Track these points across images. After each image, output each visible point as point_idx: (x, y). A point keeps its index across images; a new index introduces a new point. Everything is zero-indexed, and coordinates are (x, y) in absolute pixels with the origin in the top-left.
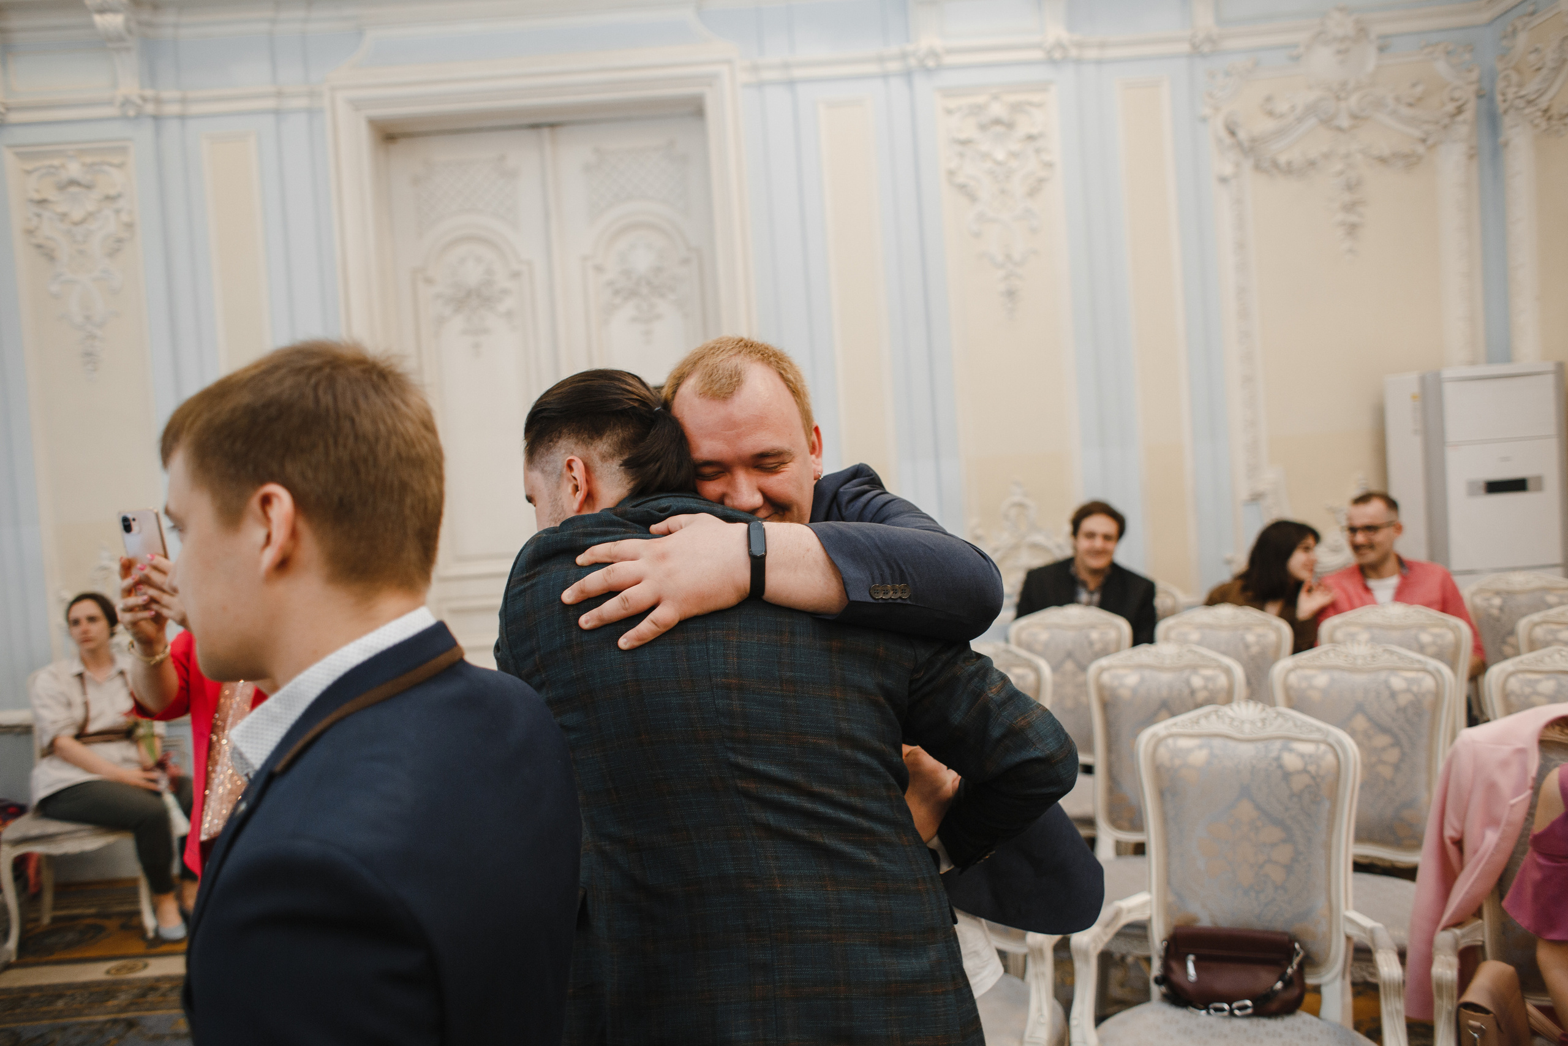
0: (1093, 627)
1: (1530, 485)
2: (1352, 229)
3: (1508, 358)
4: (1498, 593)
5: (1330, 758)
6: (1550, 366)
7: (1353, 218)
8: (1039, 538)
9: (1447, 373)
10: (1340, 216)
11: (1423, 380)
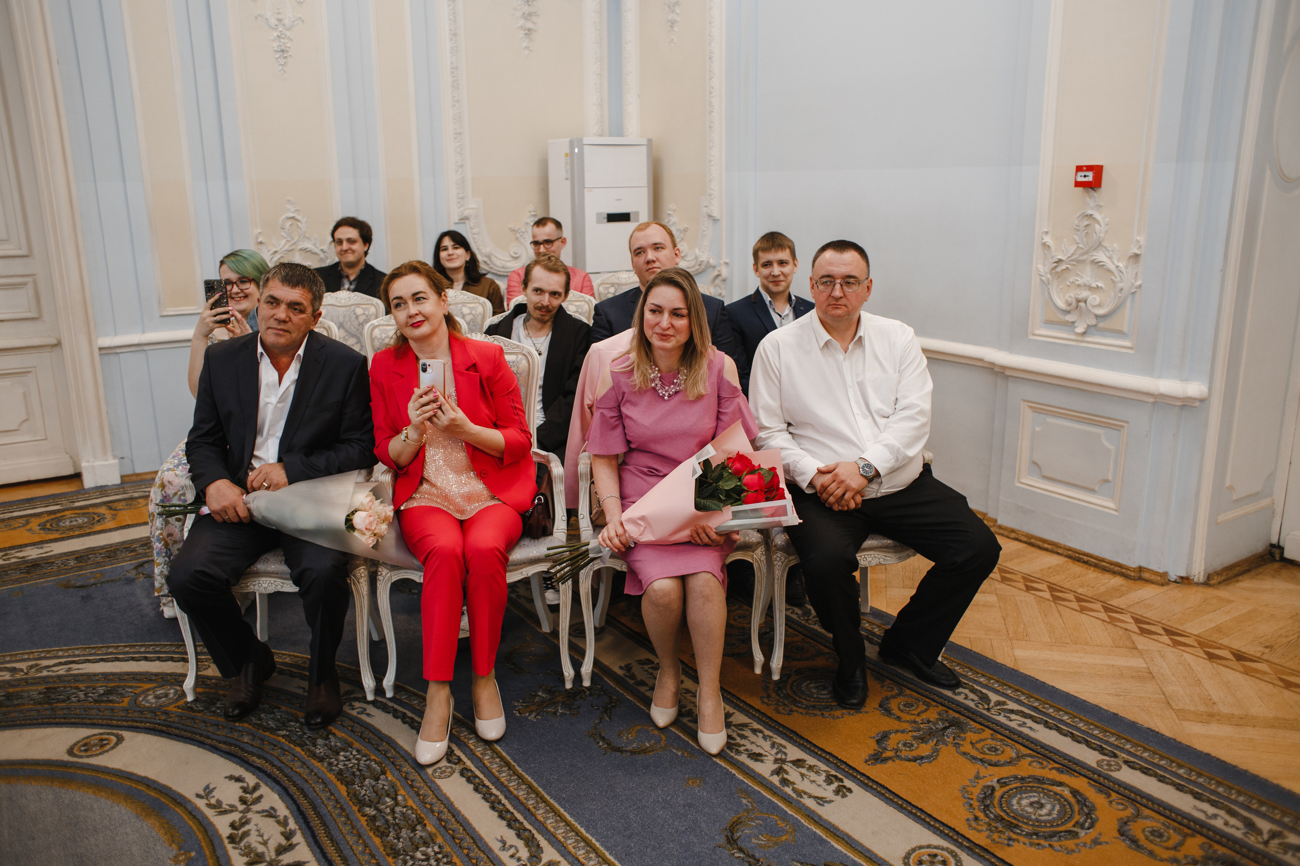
0: (358, 305)
1: (632, 217)
2: (529, 32)
3: (621, 134)
4: (613, 285)
5: (524, 363)
6: (644, 141)
7: (529, 25)
8: (308, 245)
9: (586, 140)
10: (521, 22)
11: (572, 145)
